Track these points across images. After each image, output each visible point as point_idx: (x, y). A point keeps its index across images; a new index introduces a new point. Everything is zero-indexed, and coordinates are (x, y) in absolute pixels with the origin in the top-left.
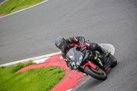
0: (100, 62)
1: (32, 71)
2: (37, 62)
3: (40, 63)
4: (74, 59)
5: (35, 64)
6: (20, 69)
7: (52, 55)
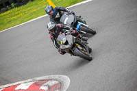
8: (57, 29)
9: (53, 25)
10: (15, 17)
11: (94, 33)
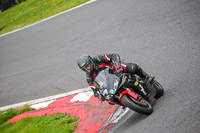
0: (142, 90)
1: (29, 120)
2: (37, 107)
3: (41, 109)
4: (106, 86)
5: (33, 109)
6: (11, 118)
7: (58, 96)
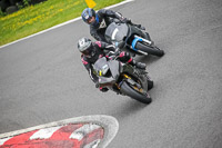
8: (95, 49)
9: (88, 44)
10: (30, 22)
11: (160, 54)
